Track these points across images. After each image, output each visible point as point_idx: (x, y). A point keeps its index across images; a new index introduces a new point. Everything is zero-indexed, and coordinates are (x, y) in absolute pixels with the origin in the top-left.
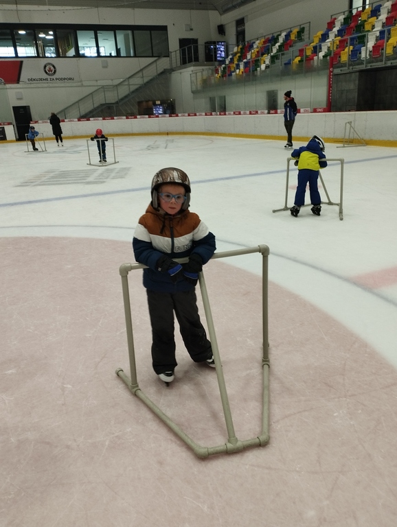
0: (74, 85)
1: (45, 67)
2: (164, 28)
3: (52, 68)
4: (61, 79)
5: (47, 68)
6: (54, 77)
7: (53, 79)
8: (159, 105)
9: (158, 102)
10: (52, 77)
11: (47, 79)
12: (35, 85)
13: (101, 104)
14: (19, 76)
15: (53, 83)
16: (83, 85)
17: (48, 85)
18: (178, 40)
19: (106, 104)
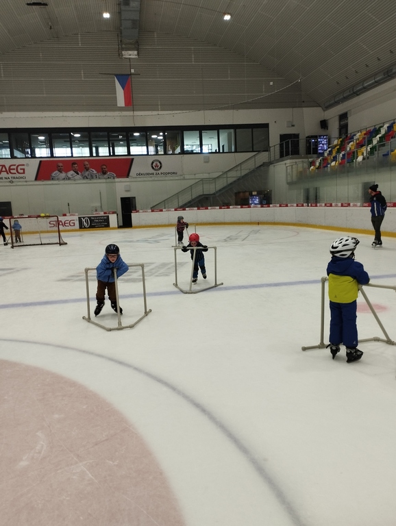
0: (177, 178)
1: (153, 163)
2: (266, 126)
3: (159, 164)
4: (166, 173)
5: (154, 164)
7: (159, 174)
8: (255, 196)
9: (255, 193)
11: (153, 174)
12: (142, 178)
13: (199, 195)
14: (129, 171)
15: (158, 177)
16: (184, 178)
17: (154, 178)
18: (279, 136)
19: (203, 195)
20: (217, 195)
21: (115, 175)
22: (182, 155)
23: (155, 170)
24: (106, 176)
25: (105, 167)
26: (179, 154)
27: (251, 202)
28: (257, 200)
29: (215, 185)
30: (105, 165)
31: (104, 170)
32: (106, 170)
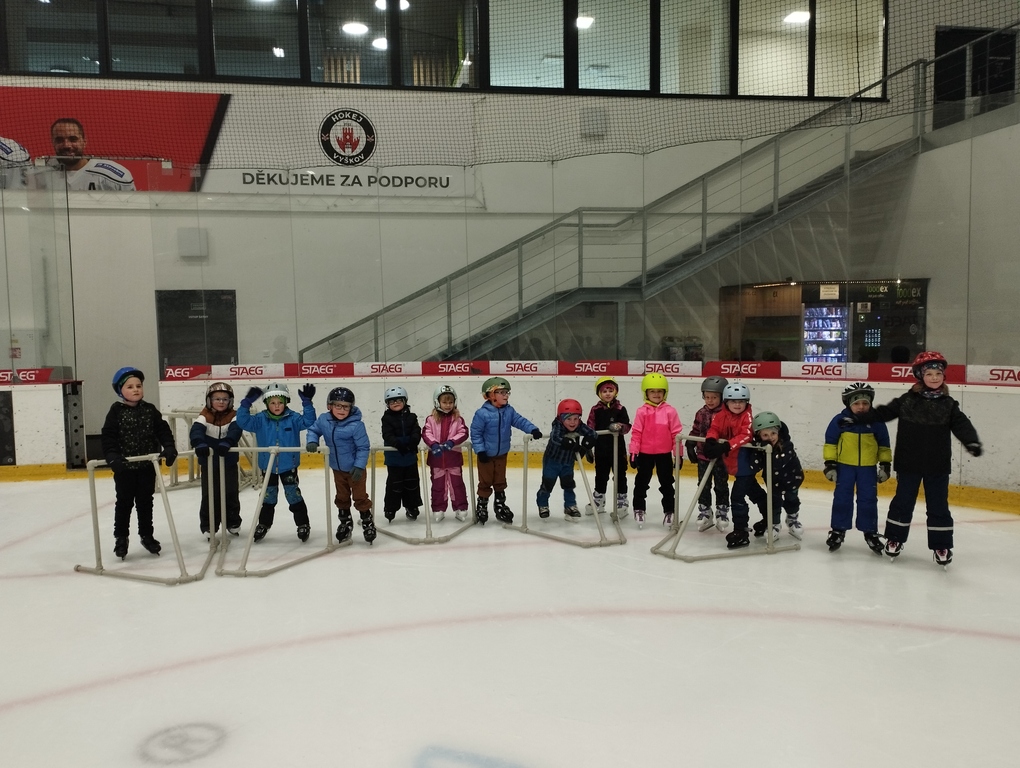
0: (446, 207)
1: (328, 125)
3: (359, 133)
4: (391, 181)
5: (336, 132)
6: (362, 172)
7: (357, 181)
8: (830, 303)
9: (830, 292)
10: (351, 171)
11: (328, 180)
12: (271, 199)
13: (560, 294)
14: (205, 158)
15: (352, 197)
16: (485, 208)
17: (330, 202)
18: (933, 33)
19: (581, 290)
20: (651, 293)
21: (128, 176)
22: (480, 96)
23: (342, 161)
24: (76, 177)
25: (71, 129)
26: (464, 89)
27: (806, 334)
28: (836, 325)
29: (644, 244)
30: (77, 123)
31: (68, 144)
32: (78, 144)
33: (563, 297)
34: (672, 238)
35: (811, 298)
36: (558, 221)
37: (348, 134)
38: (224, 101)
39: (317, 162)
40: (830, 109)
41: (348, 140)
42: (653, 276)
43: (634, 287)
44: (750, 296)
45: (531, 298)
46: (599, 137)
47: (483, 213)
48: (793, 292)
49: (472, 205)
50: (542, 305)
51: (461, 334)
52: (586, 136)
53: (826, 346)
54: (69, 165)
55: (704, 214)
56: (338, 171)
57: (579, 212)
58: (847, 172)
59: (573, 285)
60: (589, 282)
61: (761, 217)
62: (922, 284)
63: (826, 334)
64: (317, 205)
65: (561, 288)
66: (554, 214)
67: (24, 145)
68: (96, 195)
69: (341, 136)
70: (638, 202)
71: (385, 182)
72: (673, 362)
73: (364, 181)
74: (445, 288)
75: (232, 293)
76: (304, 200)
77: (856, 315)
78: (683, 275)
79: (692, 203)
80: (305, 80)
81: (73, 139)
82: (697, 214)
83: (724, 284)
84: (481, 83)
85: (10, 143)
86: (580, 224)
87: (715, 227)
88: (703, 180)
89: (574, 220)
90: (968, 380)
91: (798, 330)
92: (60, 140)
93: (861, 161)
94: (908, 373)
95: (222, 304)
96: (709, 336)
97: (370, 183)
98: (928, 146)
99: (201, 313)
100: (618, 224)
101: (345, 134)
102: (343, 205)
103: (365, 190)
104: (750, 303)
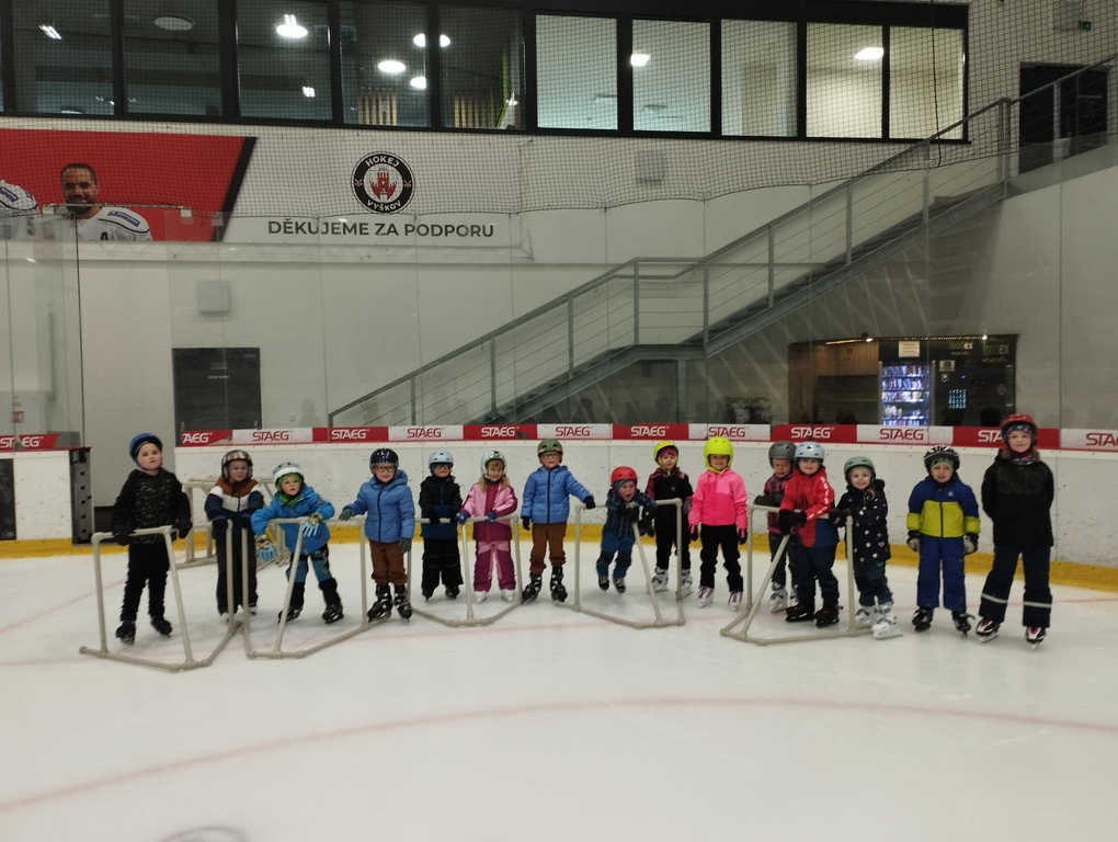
0: (490, 257)
1: (361, 170)
3: (395, 178)
4: (430, 230)
5: (371, 177)
6: (399, 219)
7: (393, 229)
8: (910, 361)
9: (910, 349)
10: (387, 219)
11: (361, 229)
12: (299, 250)
13: (614, 351)
14: (228, 206)
15: (387, 247)
16: (532, 258)
17: (364, 252)
18: (1017, 70)
19: (637, 347)
20: (713, 350)
21: (144, 225)
22: (525, 139)
23: (376, 208)
24: (87, 226)
25: (83, 174)
26: (510, 131)
27: (884, 395)
28: (917, 385)
29: (706, 297)
30: (89, 168)
31: (79, 191)
32: (90, 191)
33: (618, 354)
34: (736, 290)
35: (889, 356)
36: (612, 273)
37: (383, 179)
38: (250, 143)
39: (349, 209)
40: (906, 152)
41: (383, 186)
42: (716, 331)
43: (695, 343)
44: (822, 354)
45: (583, 356)
46: (656, 182)
47: (530, 264)
48: (869, 348)
49: (518, 255)
50: (595, 364)
51: (506, 396)
52: (643, 182)
53: (907, 408)
54: (79, 213)
55: (771, 265)
56: (374, 219)
57: (634, 263)
58: (926, 220)
59: (628, 341)
60: (647, 338)
61: (833, 268)
62: (1011, 340)
63: (906, 394)
64: (349, 255)
65: (614, 346)
66: (607, 265)
67: (31, 192)
68: (109, 246)
69: (375, 181)
70: (699, 253)
71: (423, 230)
72: (738, 426)
73: (401, 230)
74: (489, 343)
75: (256, 351)
76: (335, 251)
77: (938, 374)
78: (748, 330)
79: (758, 253)
80: (337, 122)
81: (84, 185)
82: (763, 265)
83: (794, 340)
84: (528, 123)
85: (16, 190)
86: (635, 275)
87: (784, 278)
88: (769, 229)
89: (629, 271)
90: (1063, 445)
91: (876, 391)
92: (70, 186)
93: (941, 207)
94: (996, 438)
95: (245, 362)
96: (777, 396)
97: (407, 232)
98: (1014, 191)
99: (222, 373)
100: (677, 276)
101: (380, 180)
102: (378, 256)
103: (401, 239)
104: (822, 362)
